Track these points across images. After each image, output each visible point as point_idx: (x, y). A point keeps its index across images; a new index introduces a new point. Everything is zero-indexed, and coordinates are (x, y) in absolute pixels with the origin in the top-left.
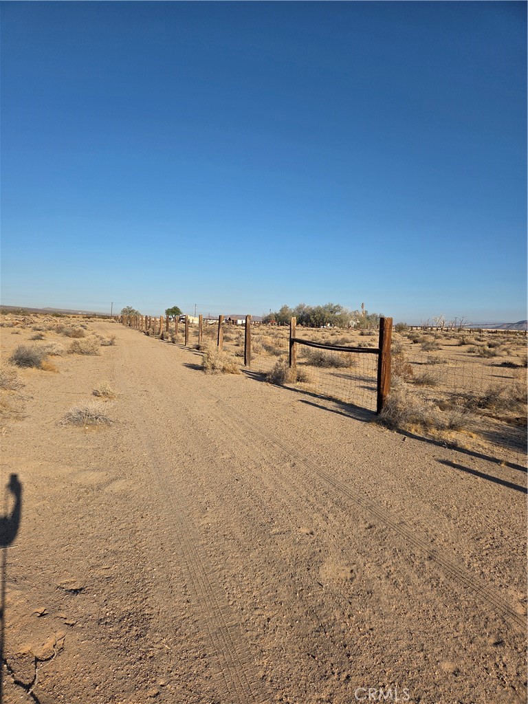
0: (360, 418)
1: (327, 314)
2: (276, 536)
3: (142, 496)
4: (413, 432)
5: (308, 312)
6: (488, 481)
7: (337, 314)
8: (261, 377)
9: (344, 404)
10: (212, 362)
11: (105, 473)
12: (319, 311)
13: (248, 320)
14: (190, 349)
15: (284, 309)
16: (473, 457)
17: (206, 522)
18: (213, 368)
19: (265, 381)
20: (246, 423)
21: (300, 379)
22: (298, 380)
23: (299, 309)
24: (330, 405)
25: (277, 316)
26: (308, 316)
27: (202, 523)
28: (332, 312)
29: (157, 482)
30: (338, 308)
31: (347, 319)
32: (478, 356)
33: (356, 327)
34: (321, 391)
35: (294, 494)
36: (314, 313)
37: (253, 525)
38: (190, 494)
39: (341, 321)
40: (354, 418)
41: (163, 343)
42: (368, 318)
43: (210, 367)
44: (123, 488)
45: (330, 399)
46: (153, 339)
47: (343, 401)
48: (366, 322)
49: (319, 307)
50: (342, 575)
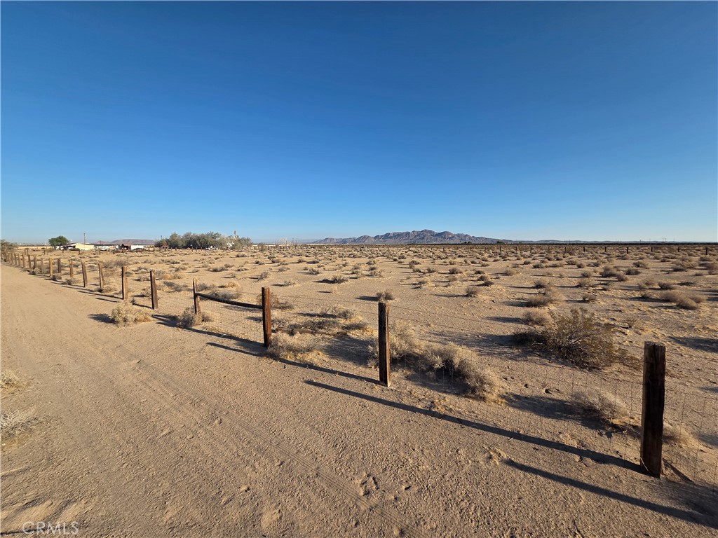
0: (254, 353)
1: (210, 240)
2: (227, 505)
3: (100, 514)
4: (288, 359)
5: (195, 238)
6: (333, 392)
7: (217, 239)
8: (171, 321)
9: (241, 340)
10: (124, 316)
11: (49, 502)
12: (203, 237)
13: (153, 274)
14: (91, 292)
15: (174, 236)
16: (323, 373)
17: (168, 517)
18: (125, 320)
19: (176, 326)
20: (173, 384)
21: (205, 319)
22: (203, 321)
23: (187, 236)
24: (232, 343)
25: (168, 241)
26: (195, 241)
27: (165, 521)
28: (213, 238)
29: (109, 490)
30: (218, 235)
31: (226, 243)
32: (310, 274)
33: (232, 248)
34: (222, 330)
35: (227, 453)
36: (199, 239)
37: (207, 502)
38: (146, 492)
39: (221, 244)
40: (251, 354)
41: (56, 286)
42: (239, 240)
43: (121, 320)
44: (76, 513)
45: (230, 337)
46: (42, 280)
47: (240, 337)
48: (239, 245)
49: (203, 234)
50: (275, 518)
